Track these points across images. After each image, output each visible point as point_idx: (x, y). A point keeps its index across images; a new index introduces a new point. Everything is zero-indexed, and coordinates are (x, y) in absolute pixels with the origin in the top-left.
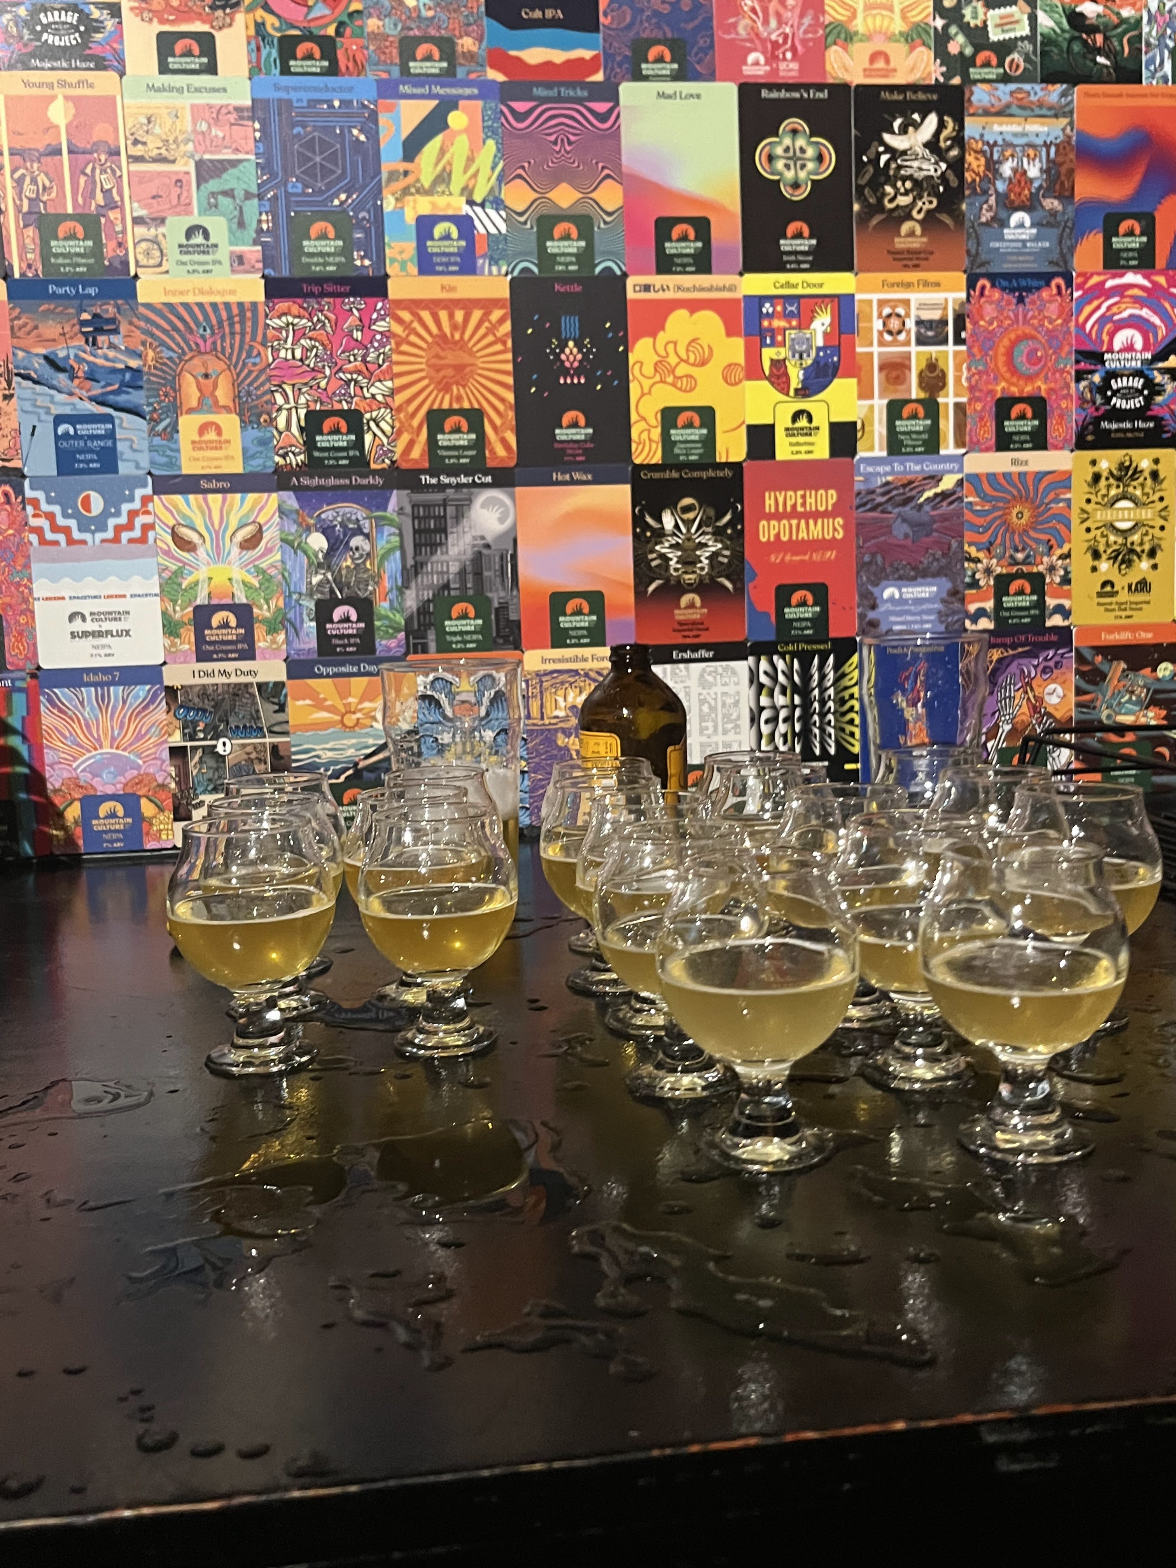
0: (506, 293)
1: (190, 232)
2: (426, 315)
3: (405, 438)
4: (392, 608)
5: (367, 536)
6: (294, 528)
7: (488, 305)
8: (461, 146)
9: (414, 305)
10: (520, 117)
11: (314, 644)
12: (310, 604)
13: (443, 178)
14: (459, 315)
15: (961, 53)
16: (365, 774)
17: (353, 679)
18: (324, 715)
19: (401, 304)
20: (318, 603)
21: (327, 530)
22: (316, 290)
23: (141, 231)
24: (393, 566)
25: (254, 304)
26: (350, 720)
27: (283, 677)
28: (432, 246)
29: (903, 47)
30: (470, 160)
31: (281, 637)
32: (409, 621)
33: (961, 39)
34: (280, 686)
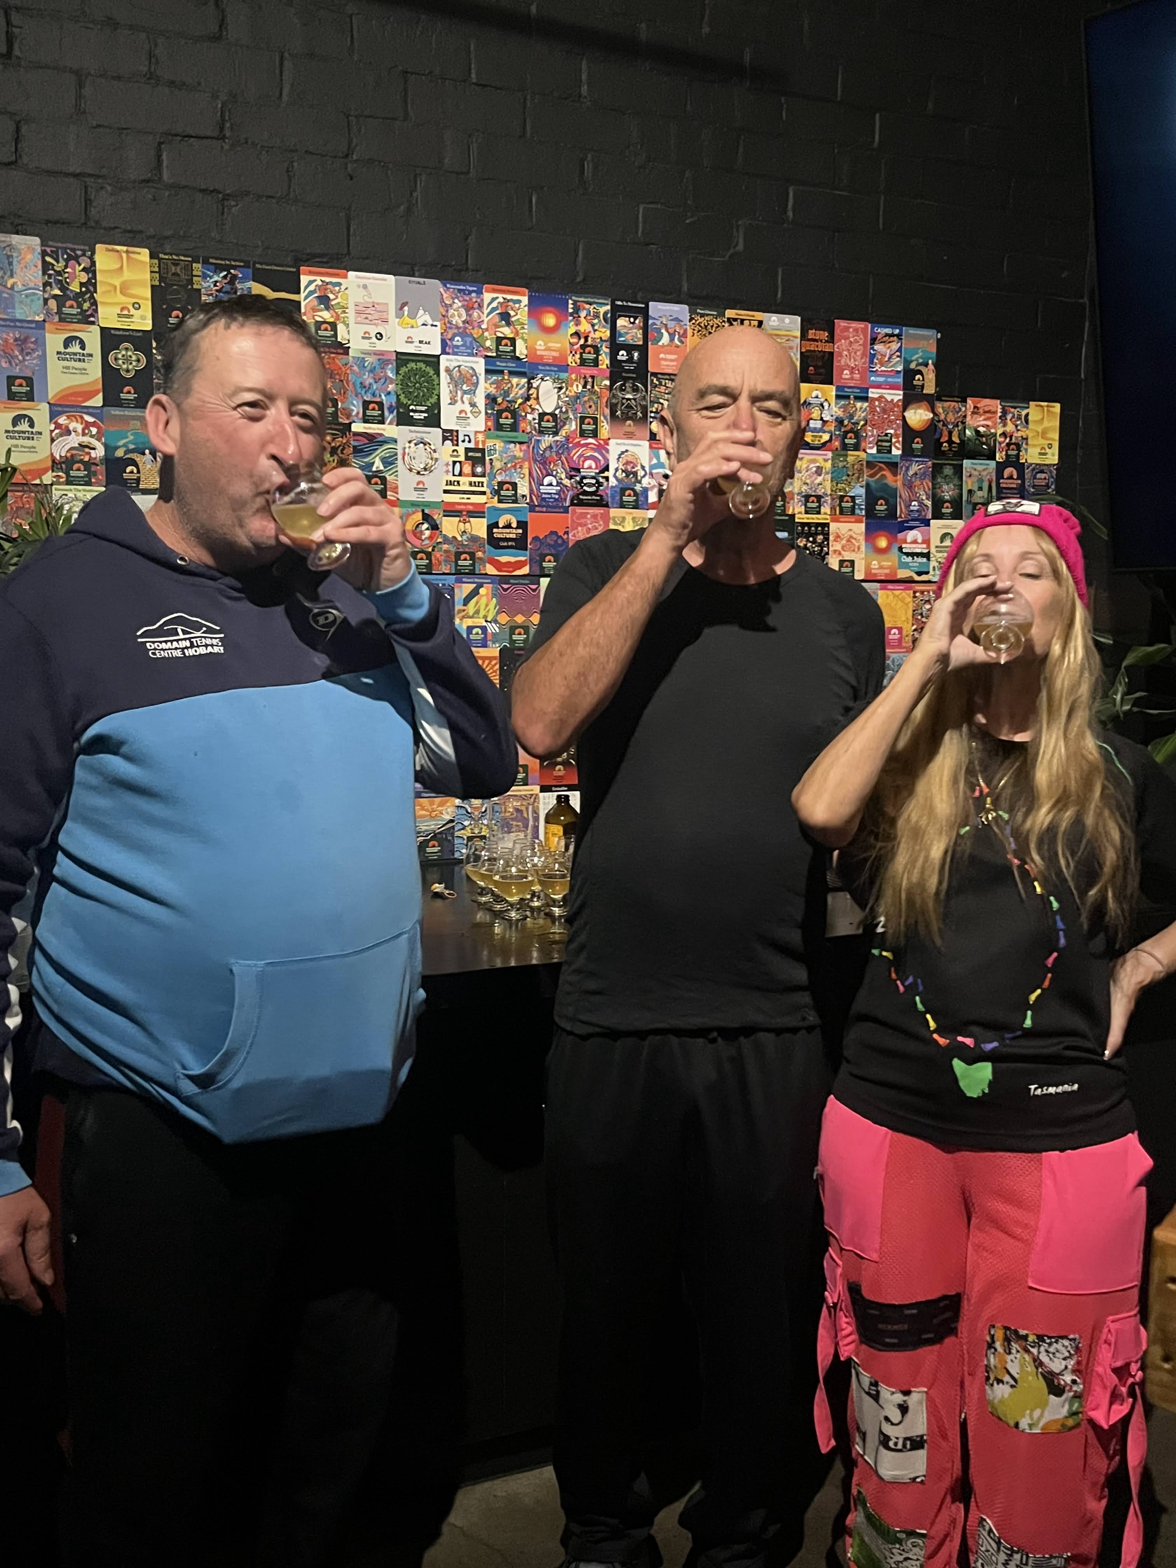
0: (497, 654)
7: (491, 659)
8: (484, 601)
10: (505, 590)
13: (477, 612)
16: (439, 836)
18: (424, 812)
26: (433, 814)
28: (472, 637)
30: (487, 605)
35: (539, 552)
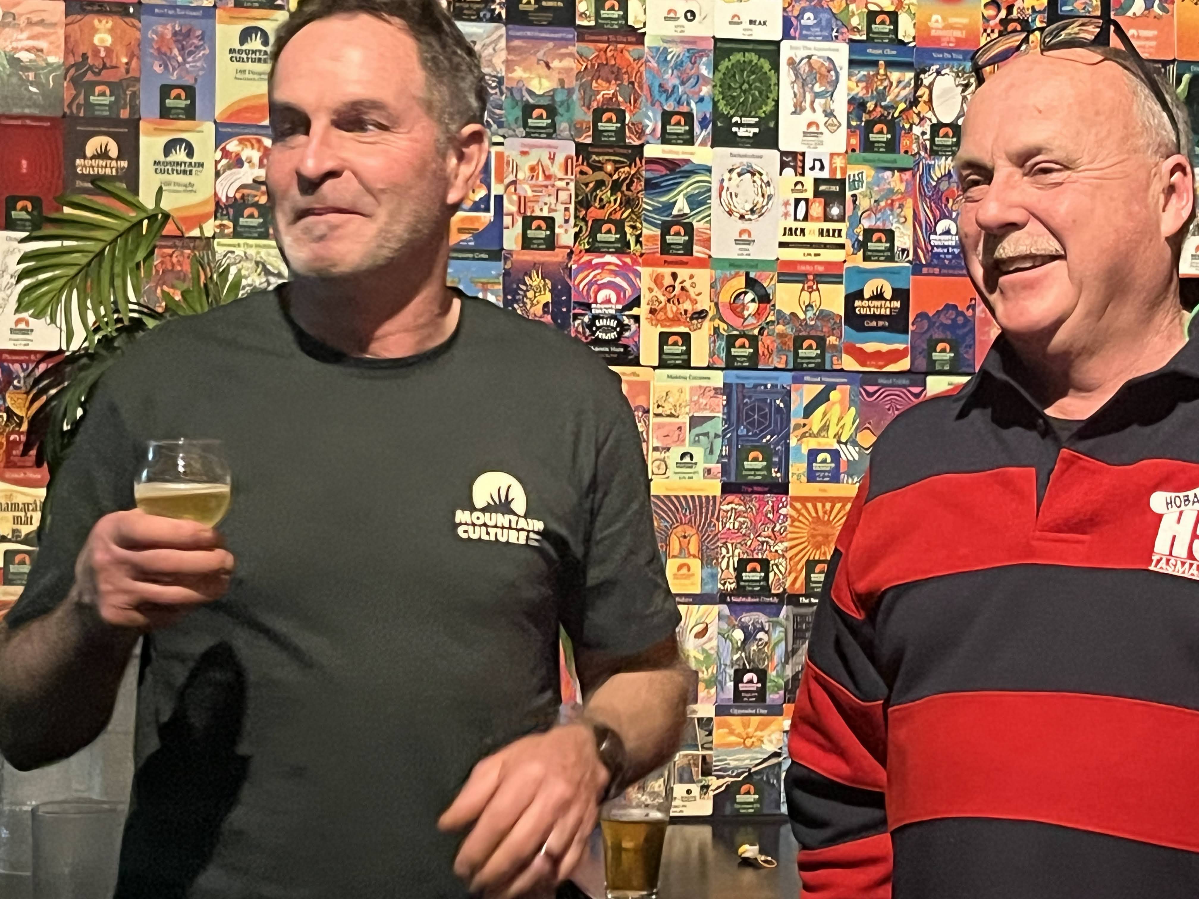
1: (683, 456)
2: (809, 505)
3: (793, 575)
4: (778, 676)
5: (766, 632)
6: (725, 626)
7: (844, 500)
8: (835, 412)
9: (803, 500)
10: (870, 394)
11: (732, 696)
12: (731, 672)
13: (825, 428)
14: (828, 506)
16: (756, 776)
17: (752, 718)
18: (733, 739)
19: (795, 499)
20: (736, 671)
21: (744, 628)
22: (750, 490)
23: (657, 454)
24: (780, 651)
25: (714, 497)
26: (748, 742)
27: (712, 714)
28: (816, 466)
30: (841, 419)
31: (713, 691)
32: (787, 683)
34: (710, 720)
35: (928, 336)
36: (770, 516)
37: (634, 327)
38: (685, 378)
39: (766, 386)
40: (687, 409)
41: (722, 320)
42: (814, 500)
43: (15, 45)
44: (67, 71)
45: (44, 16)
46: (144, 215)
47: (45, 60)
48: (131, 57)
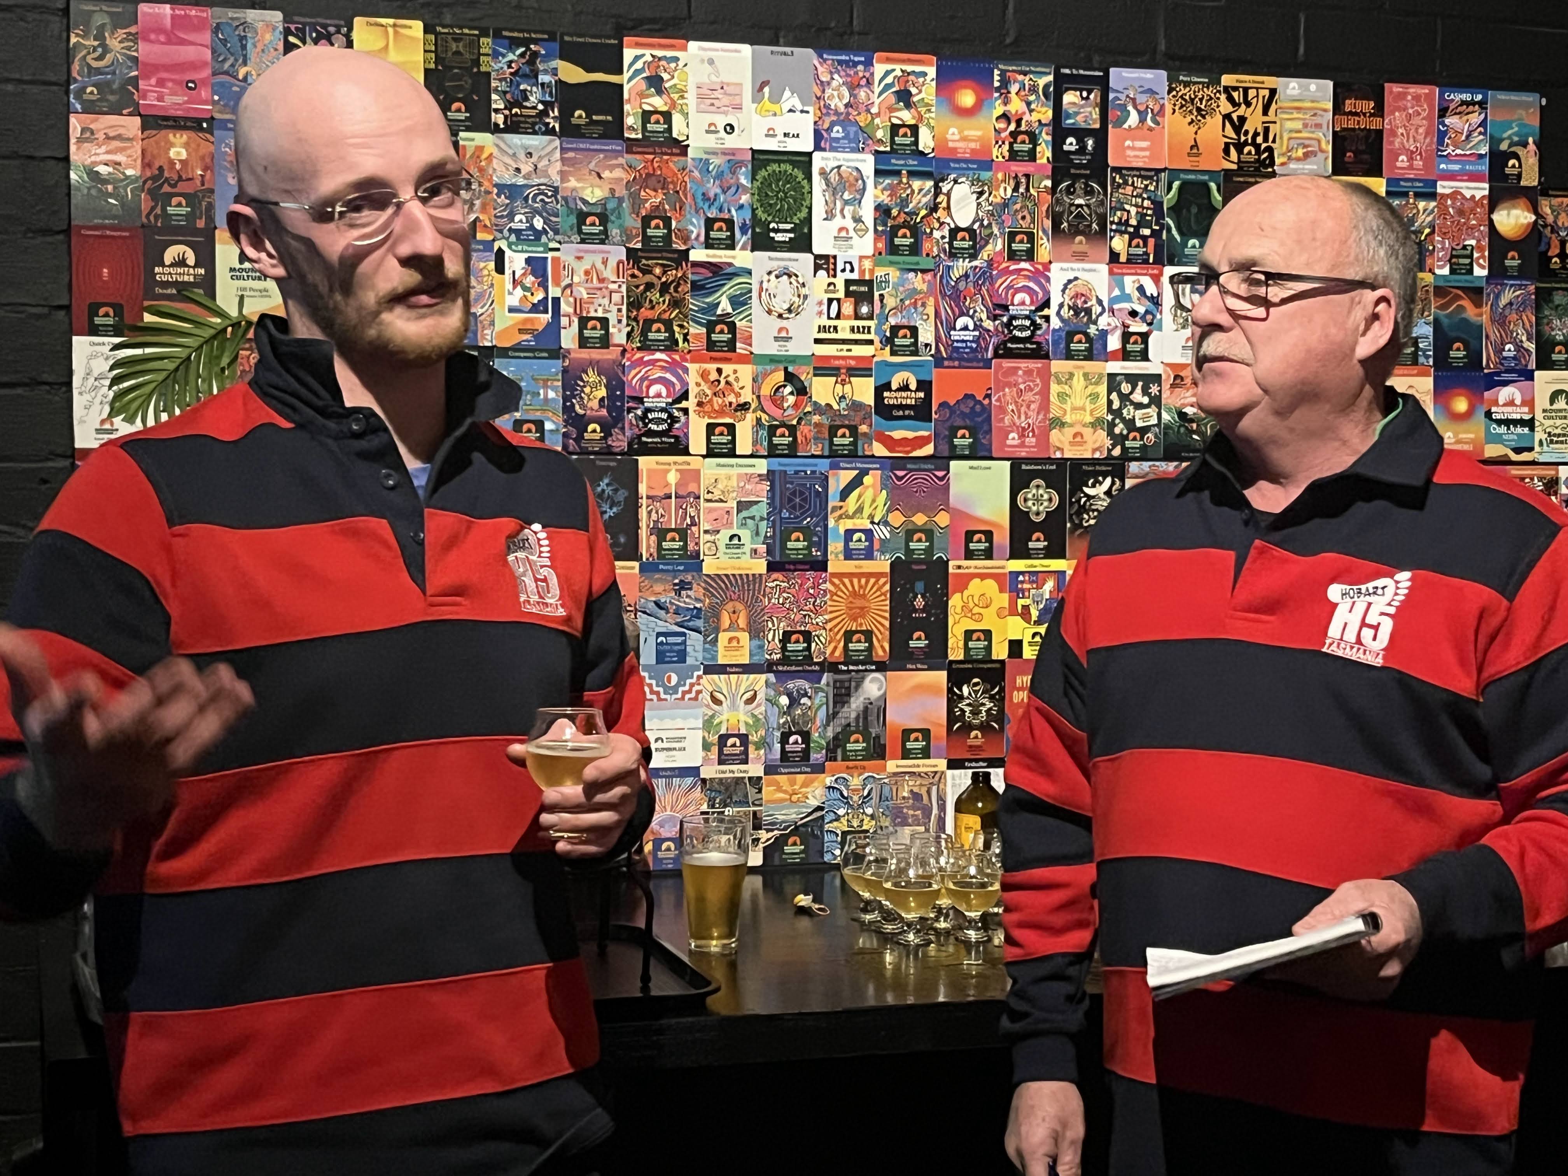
0: (888, 570)
1: (731, 538)
2: (846, 581)
3: (833, 645)
4: (820, 736)
5: (810, 698)
6: (772, 693)
7: (878, 575)
8: (869, 494)
9: (840, 576)
10: (900, 479)
11: (778, 756)
12: (778, 734)
13: (860, 510)
14: (863, 581)
15: (1121, 433)
16: (801, 829)
17: (798, 776)
18: (781, 795)
19: (834, 575)
20: (782, 733)
21: (789, 695)
22: (792, 567)
23: (708, 537)
24: (822, 714)
25: (760, 575)
26: (794, 798)
27: (762, 774)
28: (852, 545)
29: (1090, 430)
30: (874, 501)
31: (762, 752)
32: (828, 744)
33: (1121, 426)
34: (760, 778)
35: (949, 424)
36: (811, 591)
37: (683, 419)
38: (732, 466)
39: (805, 472)
40: (735, 494)
41: (765, 412)
42: (850, 575)
43: (93, 159)
44: (145, 182)
45: (121, 131)
46: (228, 322)
47: (124, 173)
48: (205, 169)
